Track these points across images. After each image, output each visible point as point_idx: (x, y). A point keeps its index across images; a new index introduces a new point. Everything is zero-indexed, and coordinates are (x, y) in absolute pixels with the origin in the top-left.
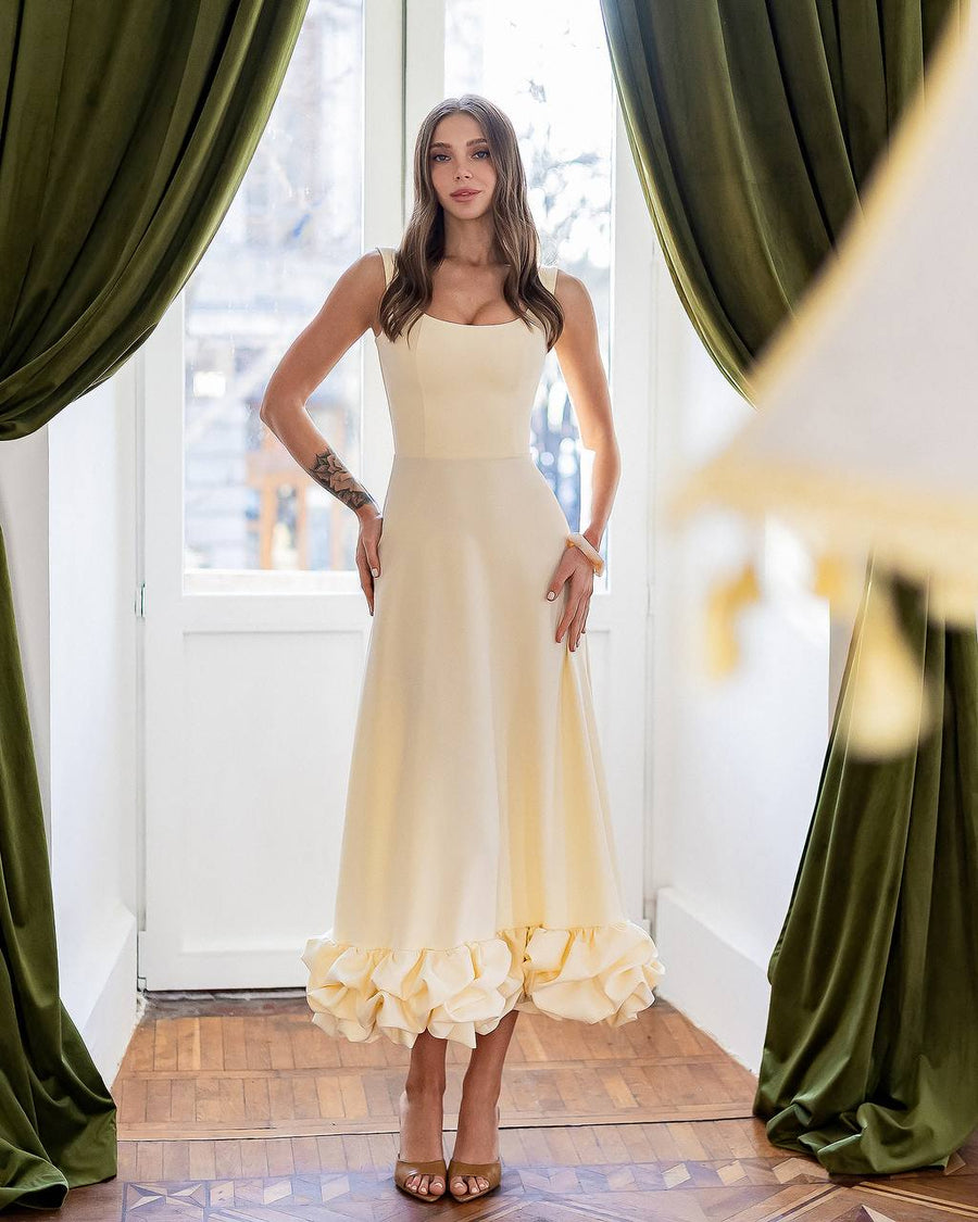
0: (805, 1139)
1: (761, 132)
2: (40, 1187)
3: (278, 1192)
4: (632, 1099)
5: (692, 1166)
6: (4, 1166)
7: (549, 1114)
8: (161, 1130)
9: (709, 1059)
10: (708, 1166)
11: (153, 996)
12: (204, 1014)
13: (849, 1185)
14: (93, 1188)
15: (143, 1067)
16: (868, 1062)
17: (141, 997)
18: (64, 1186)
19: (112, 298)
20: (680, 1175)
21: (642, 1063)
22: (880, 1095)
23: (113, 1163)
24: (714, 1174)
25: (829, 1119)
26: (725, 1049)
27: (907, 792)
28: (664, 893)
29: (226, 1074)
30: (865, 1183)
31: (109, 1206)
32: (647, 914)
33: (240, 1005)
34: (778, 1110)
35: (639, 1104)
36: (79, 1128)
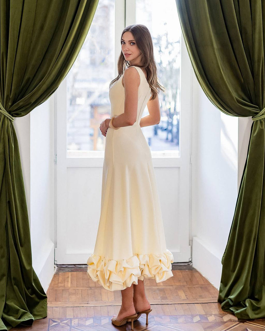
0: (231, 309)
1: (218, 34)
2: (27, 319)
3: (90, 322)
4: (185, 296)
5: (201, 316)
6: (17, 314)
7: (163, 301)
8: (59, 304)
9: (206, 285)
10: (205, 316)
11: (59, 266)
12: (72, 271)
13: (243, 322)
14: (40, 320)
15: (55, 286)
16: (248, 287)
17: (55, 266)
18: (33, 320)
19: (47, 80)
20: (197, 319)
21: (188, 286)
22: (251, 296)
23: (46, 313)
24: (207, 319)
25: (238, 303)
26: (211, 283)
27: (259, 211)
28: (195, 238)
29: (77, 288)
30: (248, 322)
31: (45, 325)
32: (190, 244)
33: (82, 269)
34: (224, 300)
35: (187, 298)
36: (37, 303)
